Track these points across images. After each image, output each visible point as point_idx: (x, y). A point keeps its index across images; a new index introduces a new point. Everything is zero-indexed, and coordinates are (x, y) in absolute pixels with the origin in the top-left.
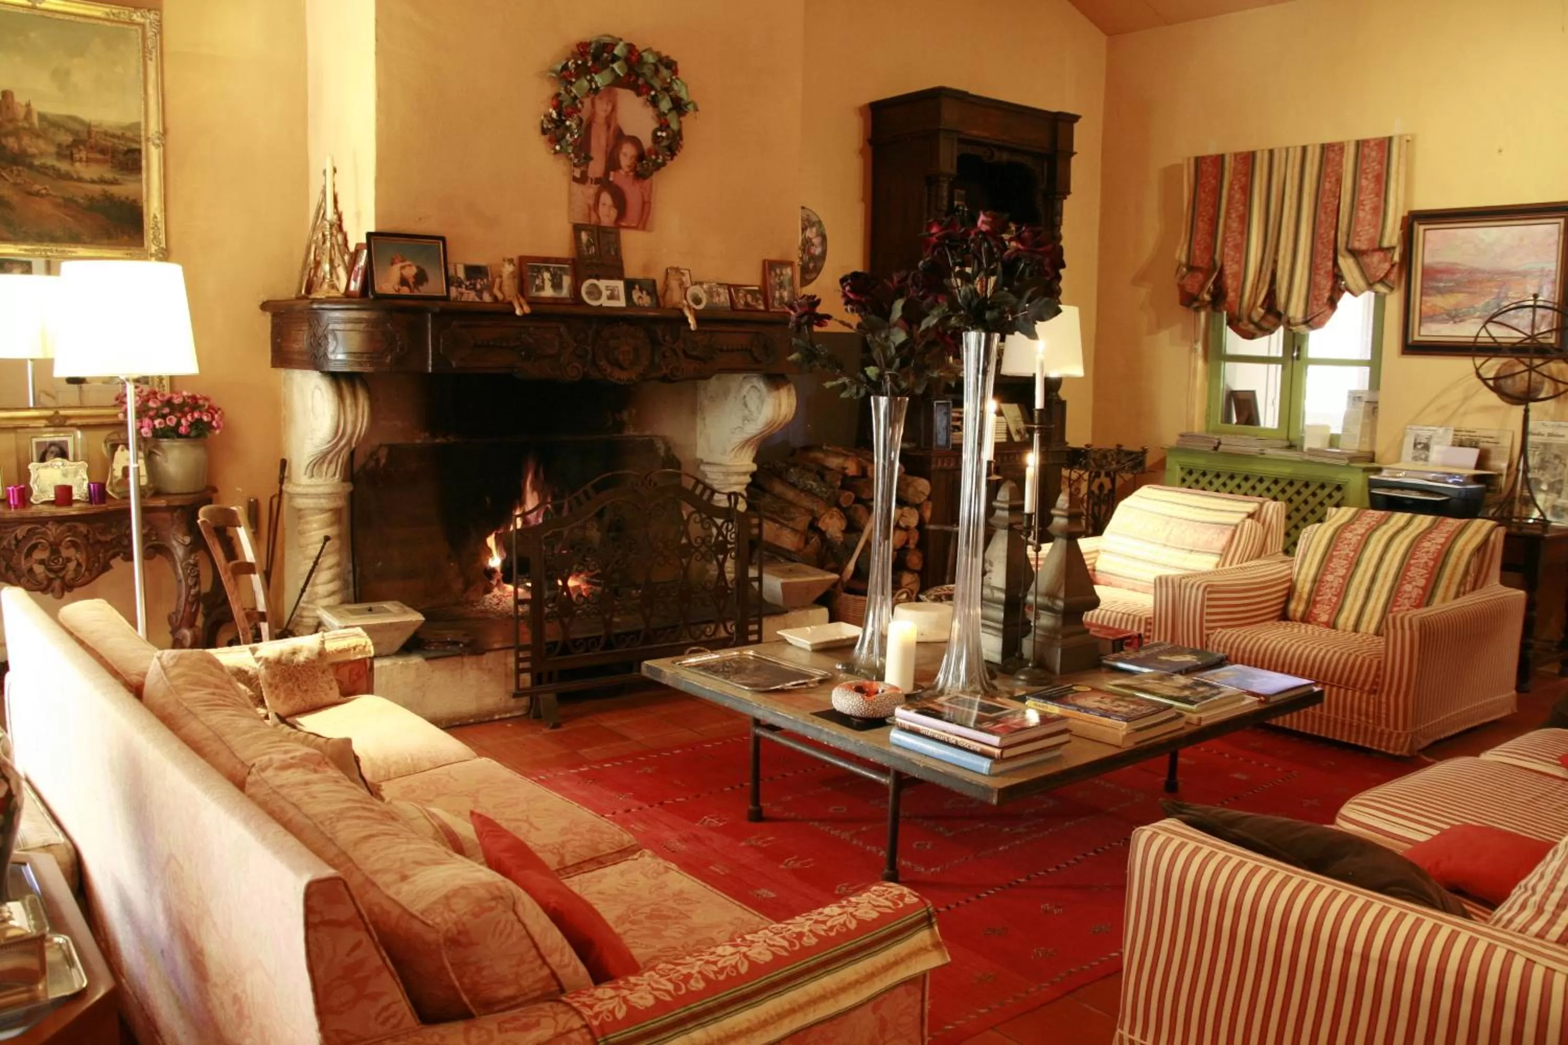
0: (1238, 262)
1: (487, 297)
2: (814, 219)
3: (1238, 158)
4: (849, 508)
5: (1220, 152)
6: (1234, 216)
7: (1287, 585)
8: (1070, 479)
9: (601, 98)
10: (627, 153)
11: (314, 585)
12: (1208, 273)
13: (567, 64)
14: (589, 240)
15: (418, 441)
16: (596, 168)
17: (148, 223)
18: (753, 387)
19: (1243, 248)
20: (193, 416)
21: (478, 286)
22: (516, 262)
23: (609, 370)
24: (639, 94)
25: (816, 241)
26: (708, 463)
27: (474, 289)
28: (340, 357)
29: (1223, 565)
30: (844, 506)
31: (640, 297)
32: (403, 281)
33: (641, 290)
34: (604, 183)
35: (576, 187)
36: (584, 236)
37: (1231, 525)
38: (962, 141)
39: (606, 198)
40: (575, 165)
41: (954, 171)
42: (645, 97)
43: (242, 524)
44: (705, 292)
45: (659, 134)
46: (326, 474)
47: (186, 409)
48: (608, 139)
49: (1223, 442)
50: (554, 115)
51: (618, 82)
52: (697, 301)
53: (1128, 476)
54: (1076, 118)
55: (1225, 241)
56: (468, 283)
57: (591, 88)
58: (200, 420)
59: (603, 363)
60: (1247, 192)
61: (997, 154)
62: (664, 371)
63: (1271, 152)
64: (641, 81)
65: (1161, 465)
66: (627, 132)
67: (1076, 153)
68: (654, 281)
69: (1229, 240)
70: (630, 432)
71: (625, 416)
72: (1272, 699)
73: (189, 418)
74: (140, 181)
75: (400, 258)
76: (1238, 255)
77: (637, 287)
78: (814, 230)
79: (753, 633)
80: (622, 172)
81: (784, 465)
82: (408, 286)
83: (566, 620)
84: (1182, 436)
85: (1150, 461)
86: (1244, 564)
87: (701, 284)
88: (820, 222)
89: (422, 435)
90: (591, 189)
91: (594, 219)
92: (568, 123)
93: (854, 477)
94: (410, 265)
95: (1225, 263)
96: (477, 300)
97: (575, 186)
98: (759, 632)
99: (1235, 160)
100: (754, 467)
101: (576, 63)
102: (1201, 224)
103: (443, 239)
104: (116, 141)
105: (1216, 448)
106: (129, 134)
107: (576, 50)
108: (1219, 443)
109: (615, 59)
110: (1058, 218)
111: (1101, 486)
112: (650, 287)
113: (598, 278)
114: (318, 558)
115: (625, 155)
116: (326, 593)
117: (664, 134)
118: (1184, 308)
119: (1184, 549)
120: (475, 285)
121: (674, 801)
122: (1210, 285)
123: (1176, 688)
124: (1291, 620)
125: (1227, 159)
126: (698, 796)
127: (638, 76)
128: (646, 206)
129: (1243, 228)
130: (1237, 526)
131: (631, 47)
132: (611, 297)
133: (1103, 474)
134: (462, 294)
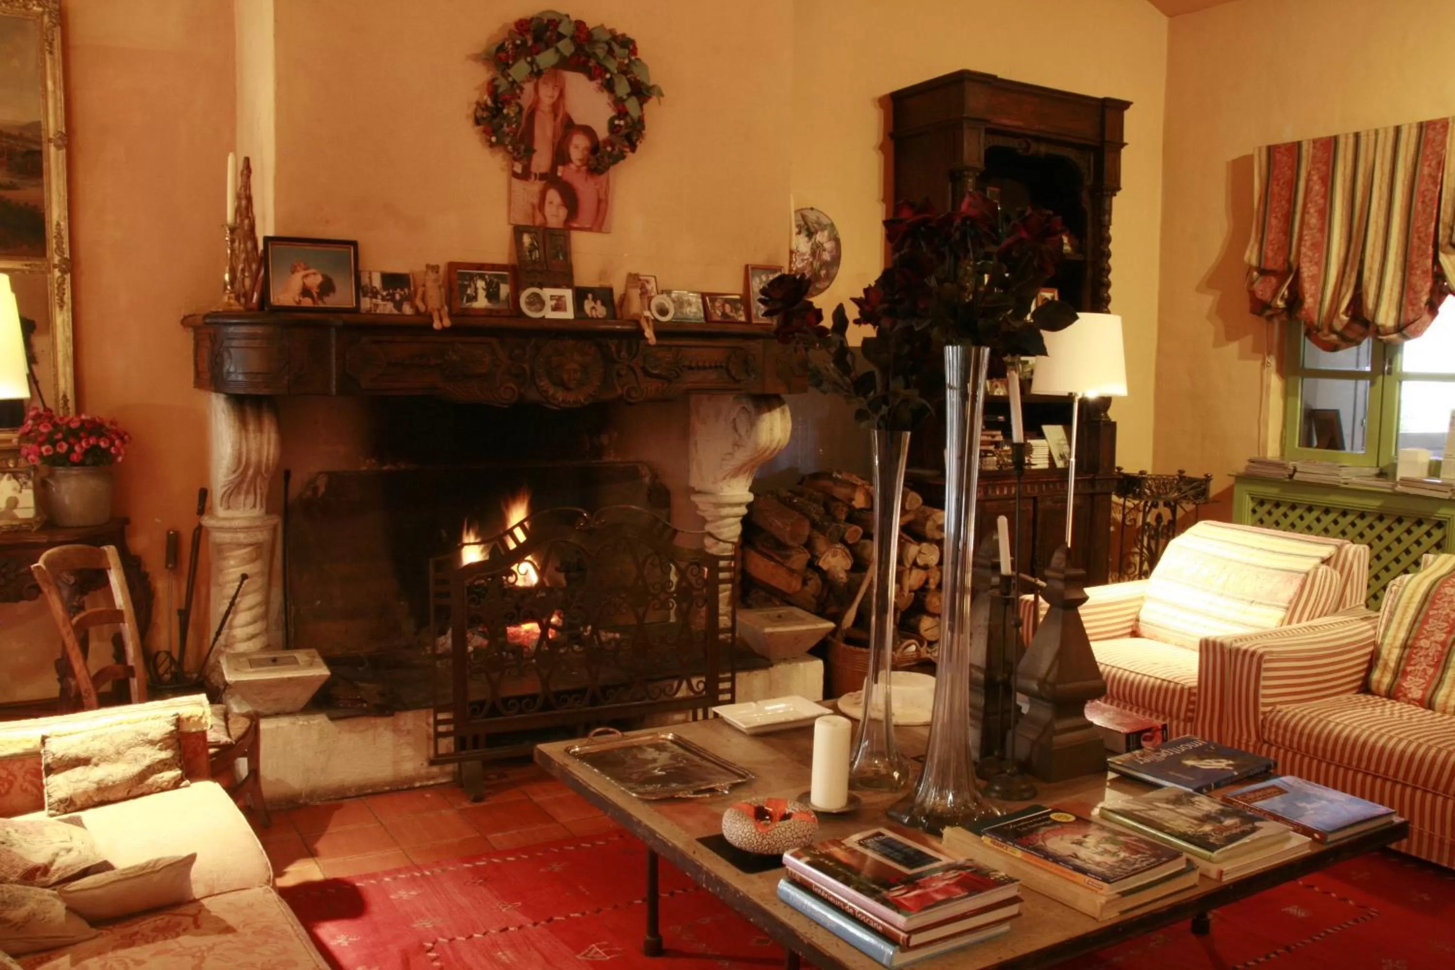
0: (1317, 264)
1: (407, 309)
2: (825, 221)
3: (1318, 145)
4: (856, 544)
5: (1296, 139)
6: (1312, 210)
7: (1371, 649)
8: (1124, 506)
9: (545, 83)
10: (578, 146)
11: (231, 627)
12: (1281, 277)
13: (503, 44)
14: (532, 244)
15: (364, 468)
16: (541, 161)
17: (51, 231)
18: (744, 408)
19: (1323, 246)
20: (88, 443)
21: (398, 297)
22: (442, 270)
23: (551, 392)
24: (591, 78)
25: (828, 245)
26: (699, 492)
27: (392, 299)
28: (240, 378)
29: (1290, 623)
30: (850, 542)
31: (593, 308)
32: (306, 292)
33: (595, 300)
34: (550, 179)
35: (517, 184)
36: (527, 239)
37: (1299, 572)
38: (990, 132)
39: (553, 196)
40: (515, 159)
41: (980, 165)
42: (599, 81)
43: (112, 565)
44: (674, 301)
45: (617, 122)
46: (244, 505)
47: (82, 434)
48: (555, 128)
49: (1299, 469)
50: (489, 102)
51: (566, 64)
52: (663, 312)
53: (1190, 507)
54: (1126, 105)
55: (1300, 238)
56: (385, 293)
57: (532, 72)
58: (97, 447)
59: (544, 383)
60: (1328, 182)
61: (1034, 147)
62: (620, 391)
63: (1357, 136)
64: (592, 63)
65: (1227, 495)
66: (579, 119)
67: (1126, 144)
68: (610, 290)
69: (1306, 238)
70: (610, 458)
71: (605, 440)
72: (1331, 838)
73: (84, 444)
74: (42, 185)
75: (302, 264)
76: (1317, 255)
77: (590, 296)
78: (826, 233)
79: (724, 691)
80: (572, 166)
81: (789, 494)
82: (312, 297)
83: (495, 676)
84: (1252, 461)
85: (1215, 488)
86: (1316, 622)
87: (668, 292)
88: (832, 225)
89: (368, 461)
90: (535, 186)
91: (539, 220)
92: (505, 111)
93: (862, 510)
94: (314, 274)
95: (1302, 265)
96: (395, 312)
97: (515, 181)
98: (732, 691)
99: (1314, 147)
100: (750, 497)
101: (514, 43)
102: (1274, 222)
103: (354, 244)
104: (12, 142)
105: (1291, 476)
106: (28, 134)
107: (513, 27)
108: (1295, 471)
109: (561, 37)
110: (1107, 217)
111: (1159, 518)
112: (604, 295)
113: (541, 286)
114: (235, 597)
115: (577, 147)
116: (245, 637)
117: (622, 123)
118: (1255, 316)
119: (1243, 600)
120: (393, 295)
121: (567, 917)
122: (1284, 291)
123: (1195, 818)
124: (1373, 694)
125: (1305, 147)
126: (599, 911)
127: (589, 57)
128: (602, 206)
129: (1323, 224)
130: (1307, 574)
131: (580, 25)
132: (556, 308)
133: (1161, 503)
134: (377, 305)
